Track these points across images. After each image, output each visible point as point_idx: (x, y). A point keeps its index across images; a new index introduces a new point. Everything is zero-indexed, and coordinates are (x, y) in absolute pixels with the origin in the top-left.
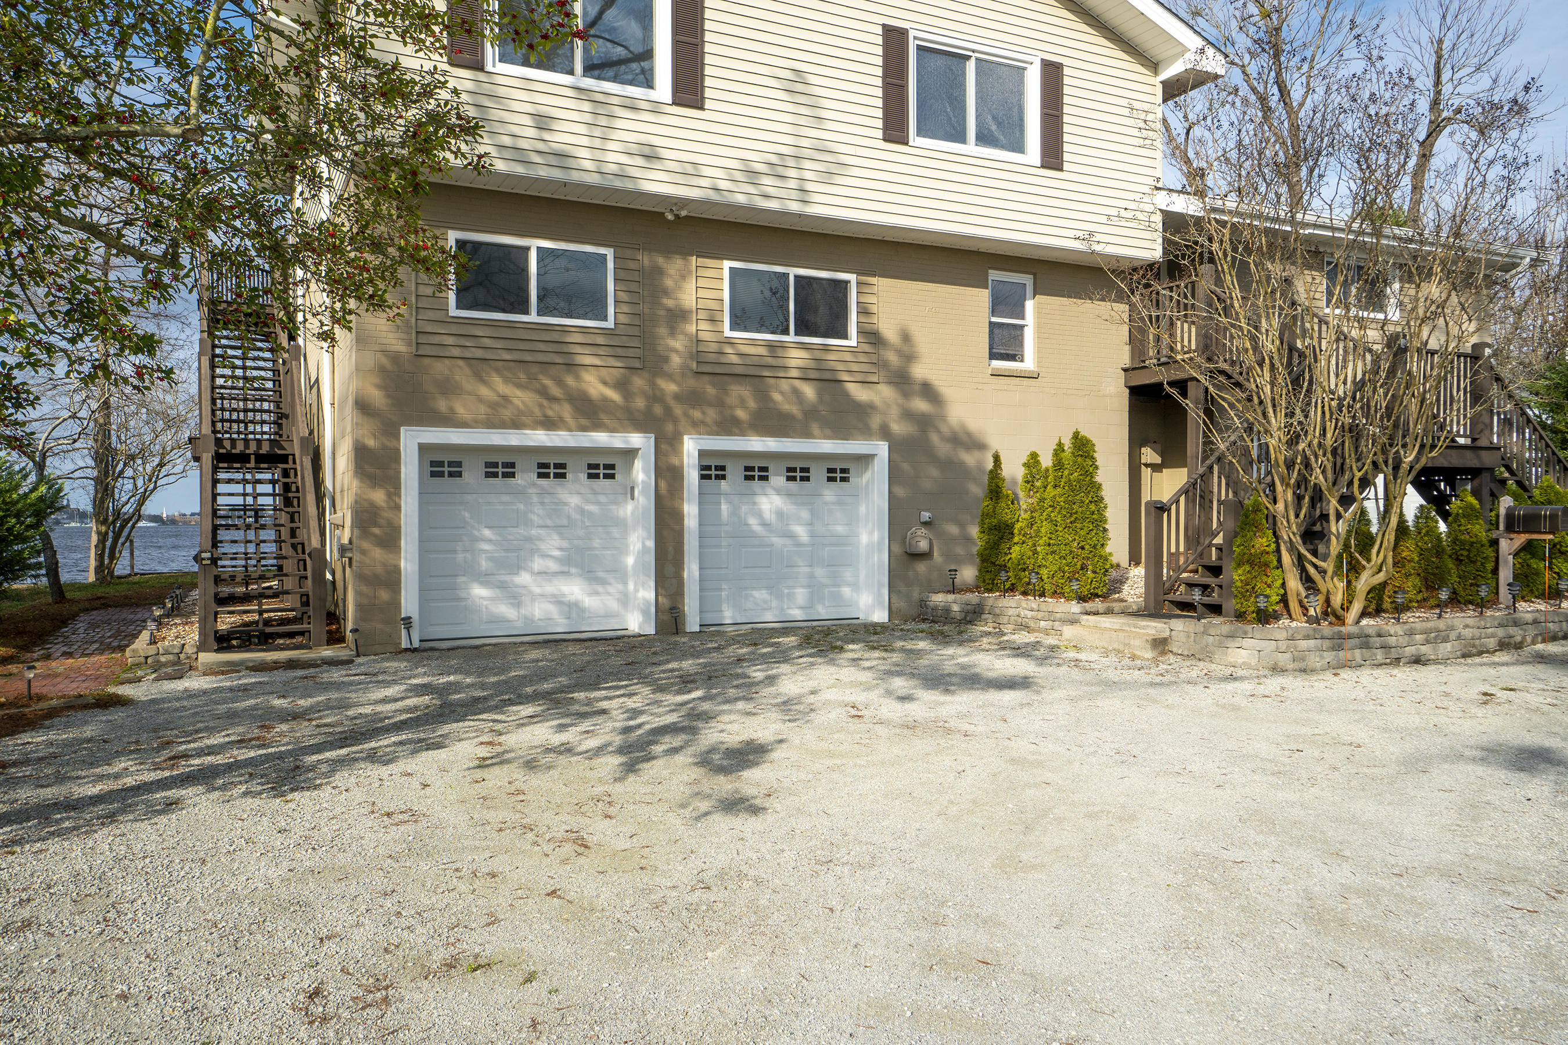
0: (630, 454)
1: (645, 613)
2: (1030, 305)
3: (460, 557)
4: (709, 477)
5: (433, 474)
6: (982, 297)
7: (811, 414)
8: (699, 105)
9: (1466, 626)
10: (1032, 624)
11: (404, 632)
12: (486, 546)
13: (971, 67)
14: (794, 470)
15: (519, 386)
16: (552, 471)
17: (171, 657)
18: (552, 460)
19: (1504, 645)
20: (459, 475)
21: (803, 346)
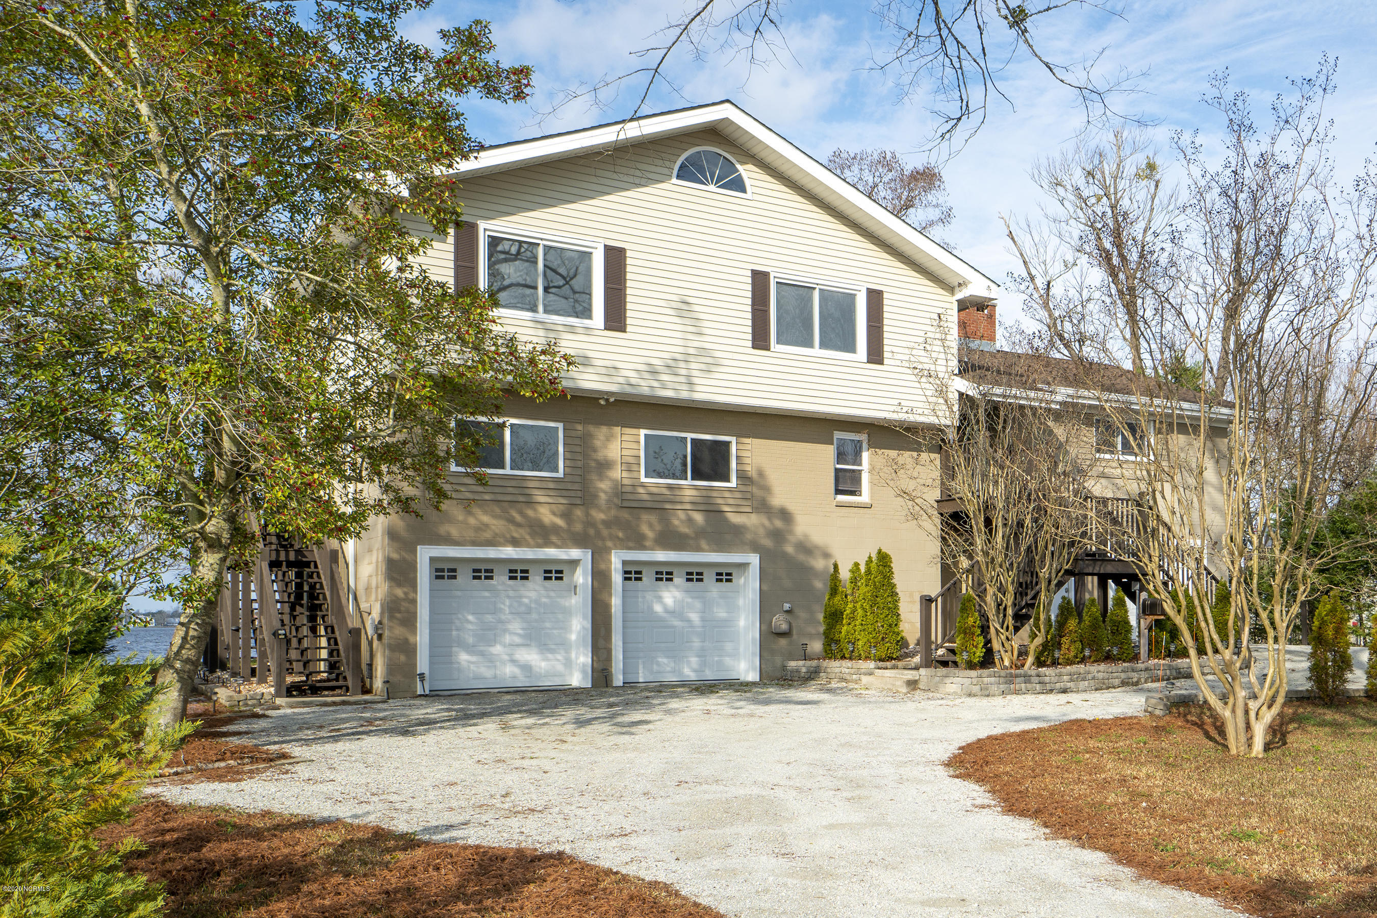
0: (574, 563)
1: (584, 672)
2: (865, 456)
3: (454, 633)
4: (630, 579)
5: (437, 577)
6: (828, 452)
7: (701, 533)
8: (622, 328)
9: (1099, 672)
10: (848, 677)
11: (419, 684)
12: (470, 627)
13: (816, 295)
14: (691, 574)
15: (495, 517)
16: (519, 575)
17: (255, 702)
18: (519, 567)
19: (1124, 684)
20: (455, 577)
21: (696, 488)
